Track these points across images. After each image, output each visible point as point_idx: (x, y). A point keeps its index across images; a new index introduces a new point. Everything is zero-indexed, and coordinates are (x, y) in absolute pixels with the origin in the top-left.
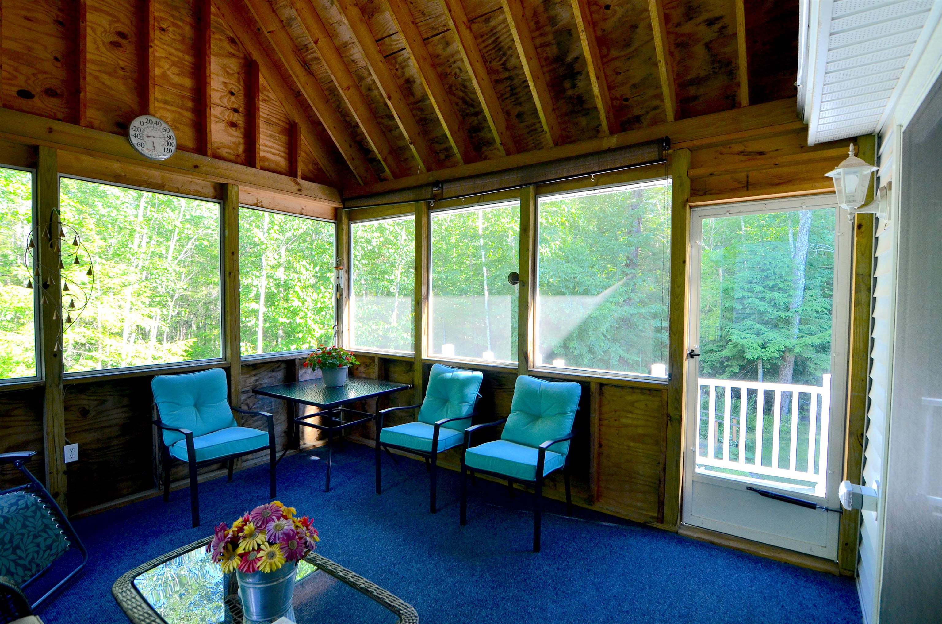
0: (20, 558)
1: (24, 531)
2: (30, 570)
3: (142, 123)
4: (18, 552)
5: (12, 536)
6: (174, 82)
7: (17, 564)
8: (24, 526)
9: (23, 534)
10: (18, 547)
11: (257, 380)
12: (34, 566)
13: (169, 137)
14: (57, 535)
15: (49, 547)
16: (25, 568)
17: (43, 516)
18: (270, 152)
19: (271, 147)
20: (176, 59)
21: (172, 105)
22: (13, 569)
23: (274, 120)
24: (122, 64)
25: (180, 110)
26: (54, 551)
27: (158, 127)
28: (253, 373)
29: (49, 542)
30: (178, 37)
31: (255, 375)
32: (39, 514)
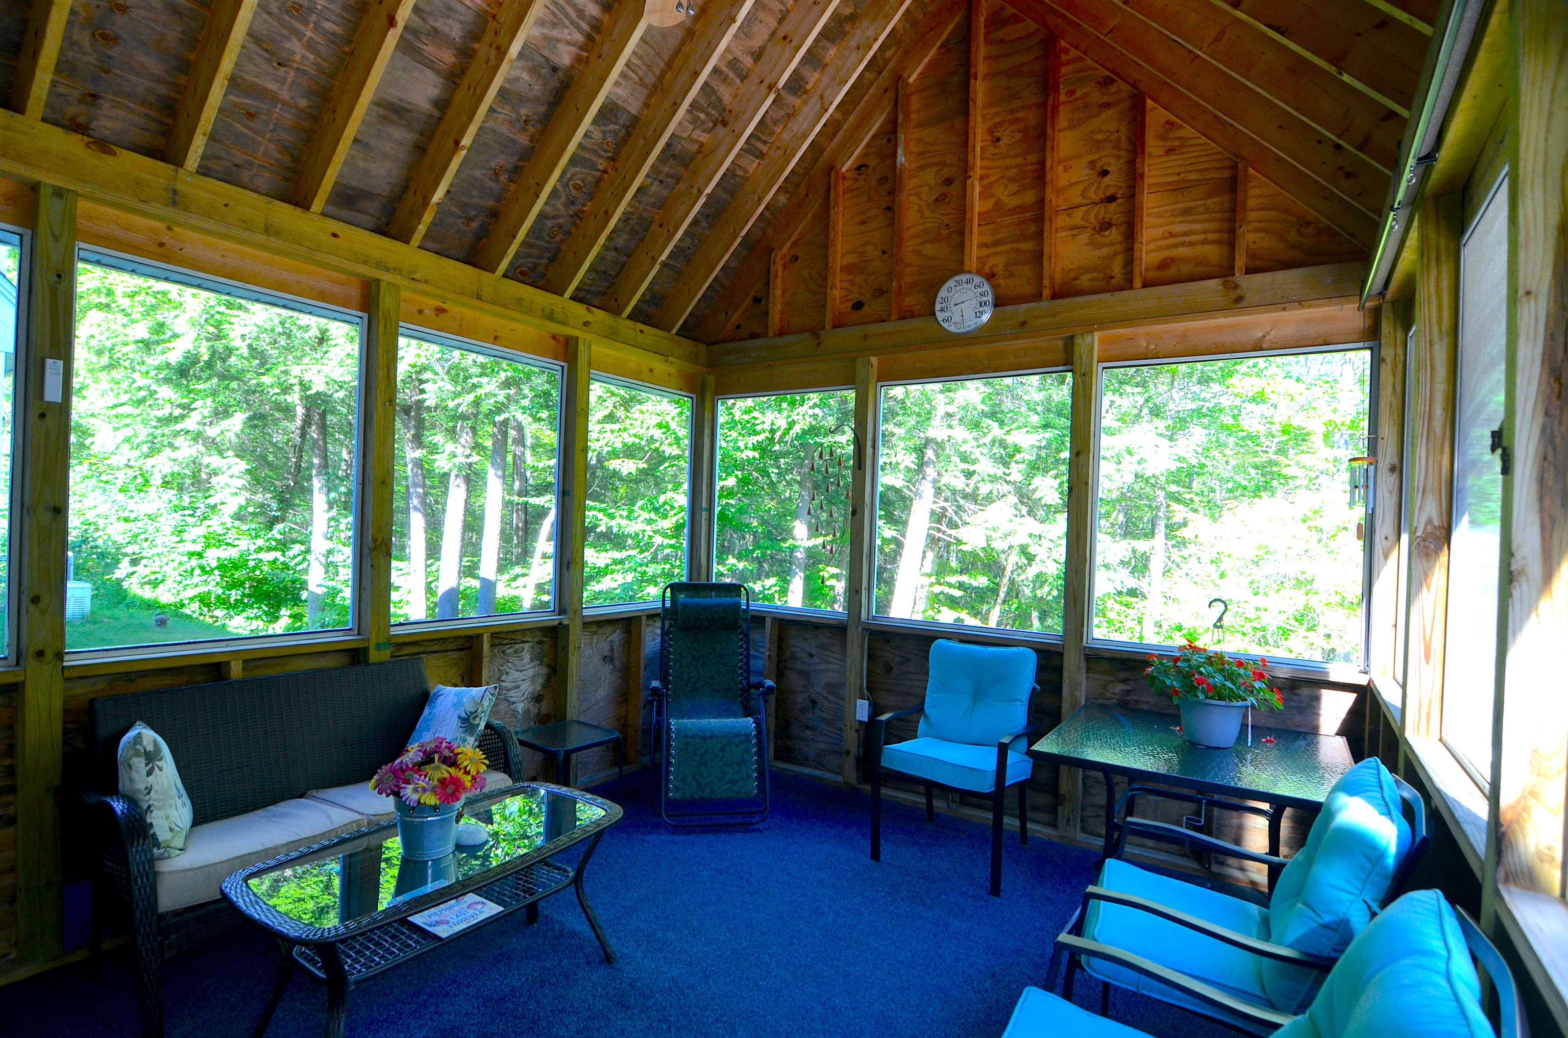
0: (702, 775)
1: (720, 753)
2: (703, 791)
3: (949, 290)
4: (703, 768)
5: (707, 751)
6: (1010, 207)
7: (694, 778)
8: (722, 749)
9: (716, 756)
10: (705, 764)
11: (1128, 692)
12: (708, 789)
13: (983, 295)
14: (749, 776)
15: (733, 782)
16: (699, 785)
17: (747, 750)
18: (1183, 244)
19: (1185, 234)
20: (1015, 170)
21: (1006, 243)
22: (688, 781)
23: (1193, 176)
24: (946, 220)
25: (1015, 245)
26: (735, 789)
27: (969, 286)
28: (1122, 675)
29: (736, 777)
30: (1018, 136)
31: (1124, 681)
32: (744, 746)
